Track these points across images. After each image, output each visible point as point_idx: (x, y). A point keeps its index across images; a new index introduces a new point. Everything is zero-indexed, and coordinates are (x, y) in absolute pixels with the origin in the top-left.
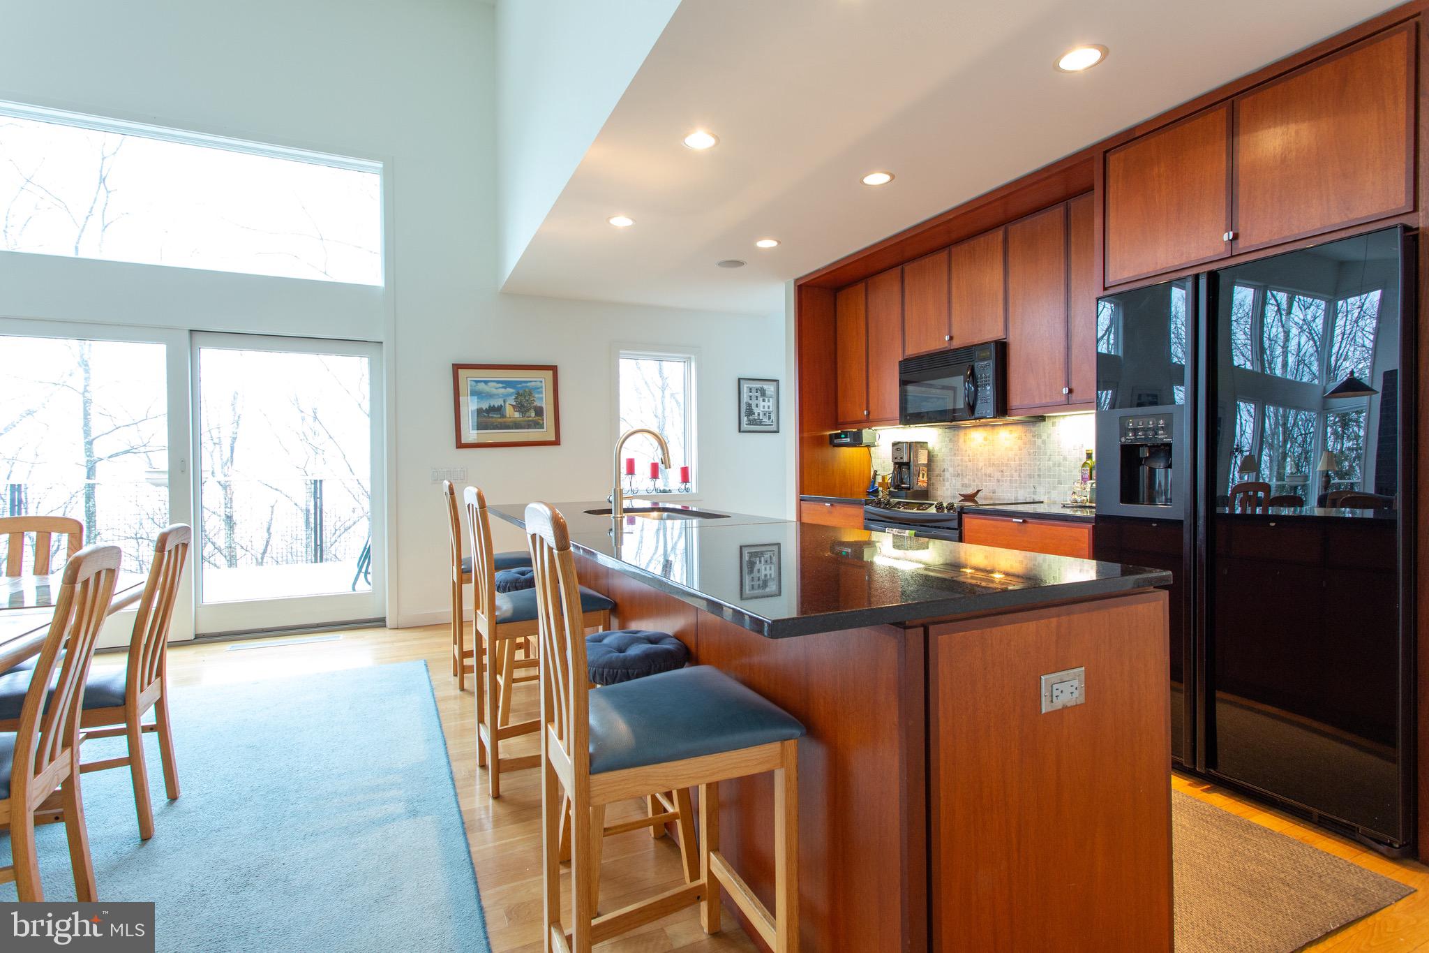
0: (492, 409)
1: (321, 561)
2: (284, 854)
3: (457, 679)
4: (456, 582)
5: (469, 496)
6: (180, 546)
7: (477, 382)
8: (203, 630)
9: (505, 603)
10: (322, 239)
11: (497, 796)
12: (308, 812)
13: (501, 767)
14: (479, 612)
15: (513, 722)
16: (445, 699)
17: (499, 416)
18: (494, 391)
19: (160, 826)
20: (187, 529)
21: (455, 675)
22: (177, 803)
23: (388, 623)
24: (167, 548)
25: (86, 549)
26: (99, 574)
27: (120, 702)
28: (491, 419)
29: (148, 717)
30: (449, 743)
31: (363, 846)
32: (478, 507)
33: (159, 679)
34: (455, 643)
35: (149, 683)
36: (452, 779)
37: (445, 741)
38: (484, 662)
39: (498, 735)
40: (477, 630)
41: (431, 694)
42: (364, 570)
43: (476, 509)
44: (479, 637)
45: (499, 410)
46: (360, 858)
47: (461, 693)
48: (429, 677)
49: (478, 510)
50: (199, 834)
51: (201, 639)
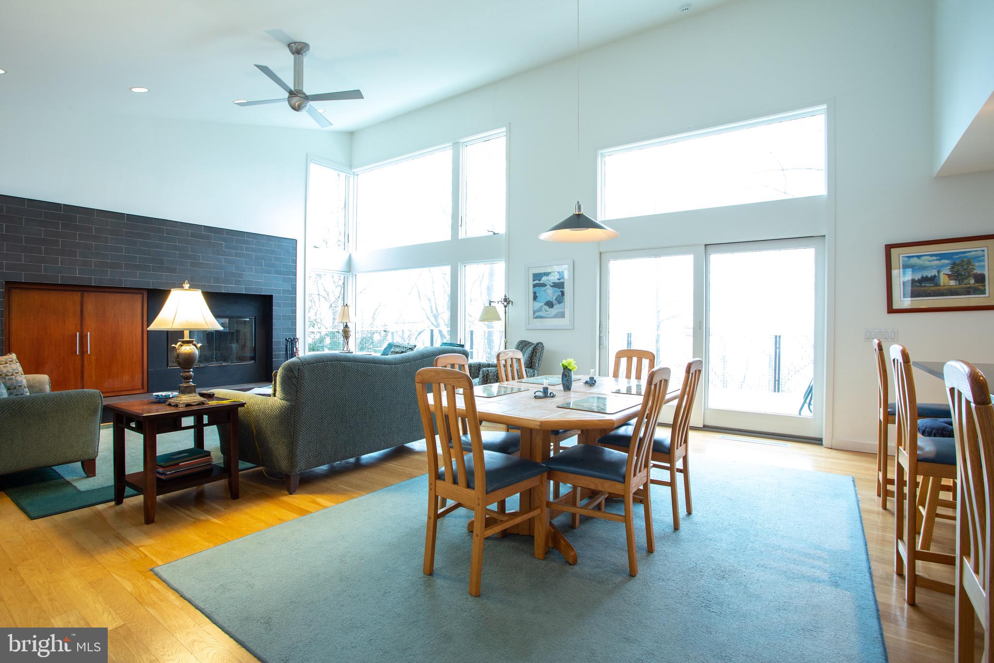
0: (925, 279)
1: (778, 391)
2: (744, 570)
3: (881, 499)
4: (882, 421)
5: (894, 352)
6: (697, 371)
7: (909, 257)
8: (709, 423)
9: (926, 444)
10: (783, 170)
11: (912, 603)
12: (761, 552)
13: (915, 582)
14: (901, 448)
15: (933, 549)
16: (869, 512)
17: (933, 285)
18: (927, 263)
19: (683, 524)
20: (701, 362)
21: (879, 495)
22: (691, 516)
23: (824, 443)
24: (691, 372)
25: (655, 368)
26: (661, 381)
27: (668, 451)
28: (923, 288)
29: (679, 464)
30: (869, 545)
31: (796, 589)
32: (902, 362)
33: (685, 444)
34: (879, 470)
35: (681, 446)
36: (871, 574)
37: (866, 543)
38: (905, 492)
39: (914, 555)
40: (898, 463)
41: (856, 504)
42: (808, 401)
43: (901, 363)
44: (900, 469)
45: (933, 279)
46: (793, 595)
47: (884, 511)
48: (855, 491)
49: (902, 364)
50: (701, 538)
51: (706, 428)
